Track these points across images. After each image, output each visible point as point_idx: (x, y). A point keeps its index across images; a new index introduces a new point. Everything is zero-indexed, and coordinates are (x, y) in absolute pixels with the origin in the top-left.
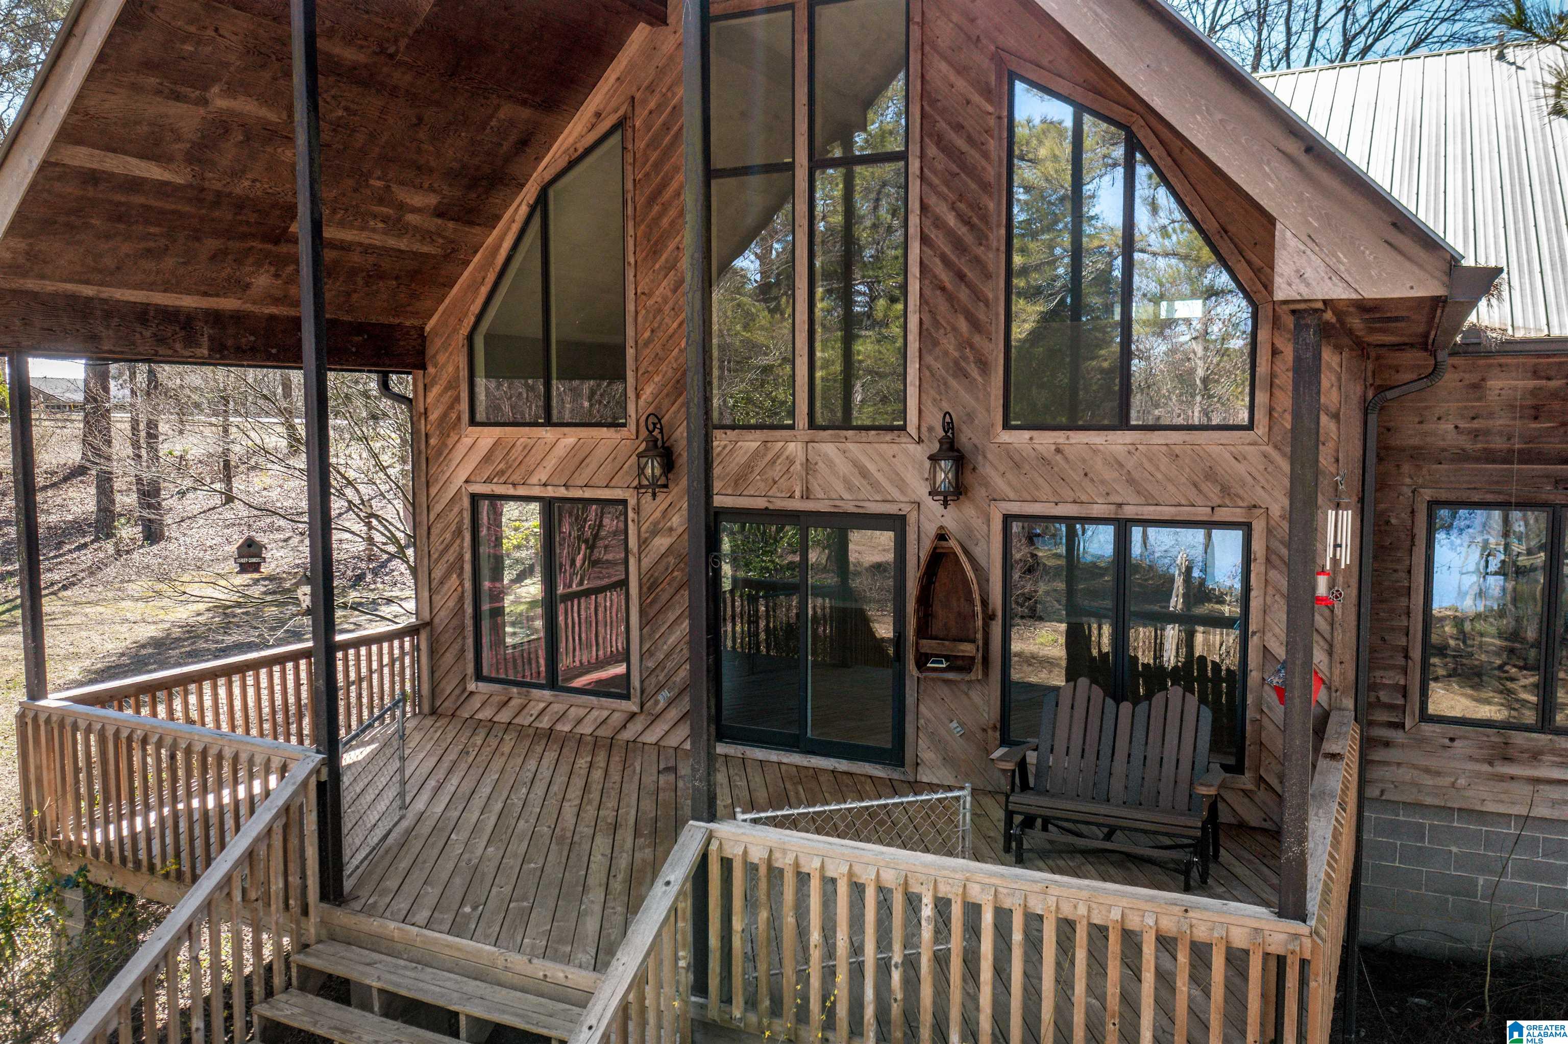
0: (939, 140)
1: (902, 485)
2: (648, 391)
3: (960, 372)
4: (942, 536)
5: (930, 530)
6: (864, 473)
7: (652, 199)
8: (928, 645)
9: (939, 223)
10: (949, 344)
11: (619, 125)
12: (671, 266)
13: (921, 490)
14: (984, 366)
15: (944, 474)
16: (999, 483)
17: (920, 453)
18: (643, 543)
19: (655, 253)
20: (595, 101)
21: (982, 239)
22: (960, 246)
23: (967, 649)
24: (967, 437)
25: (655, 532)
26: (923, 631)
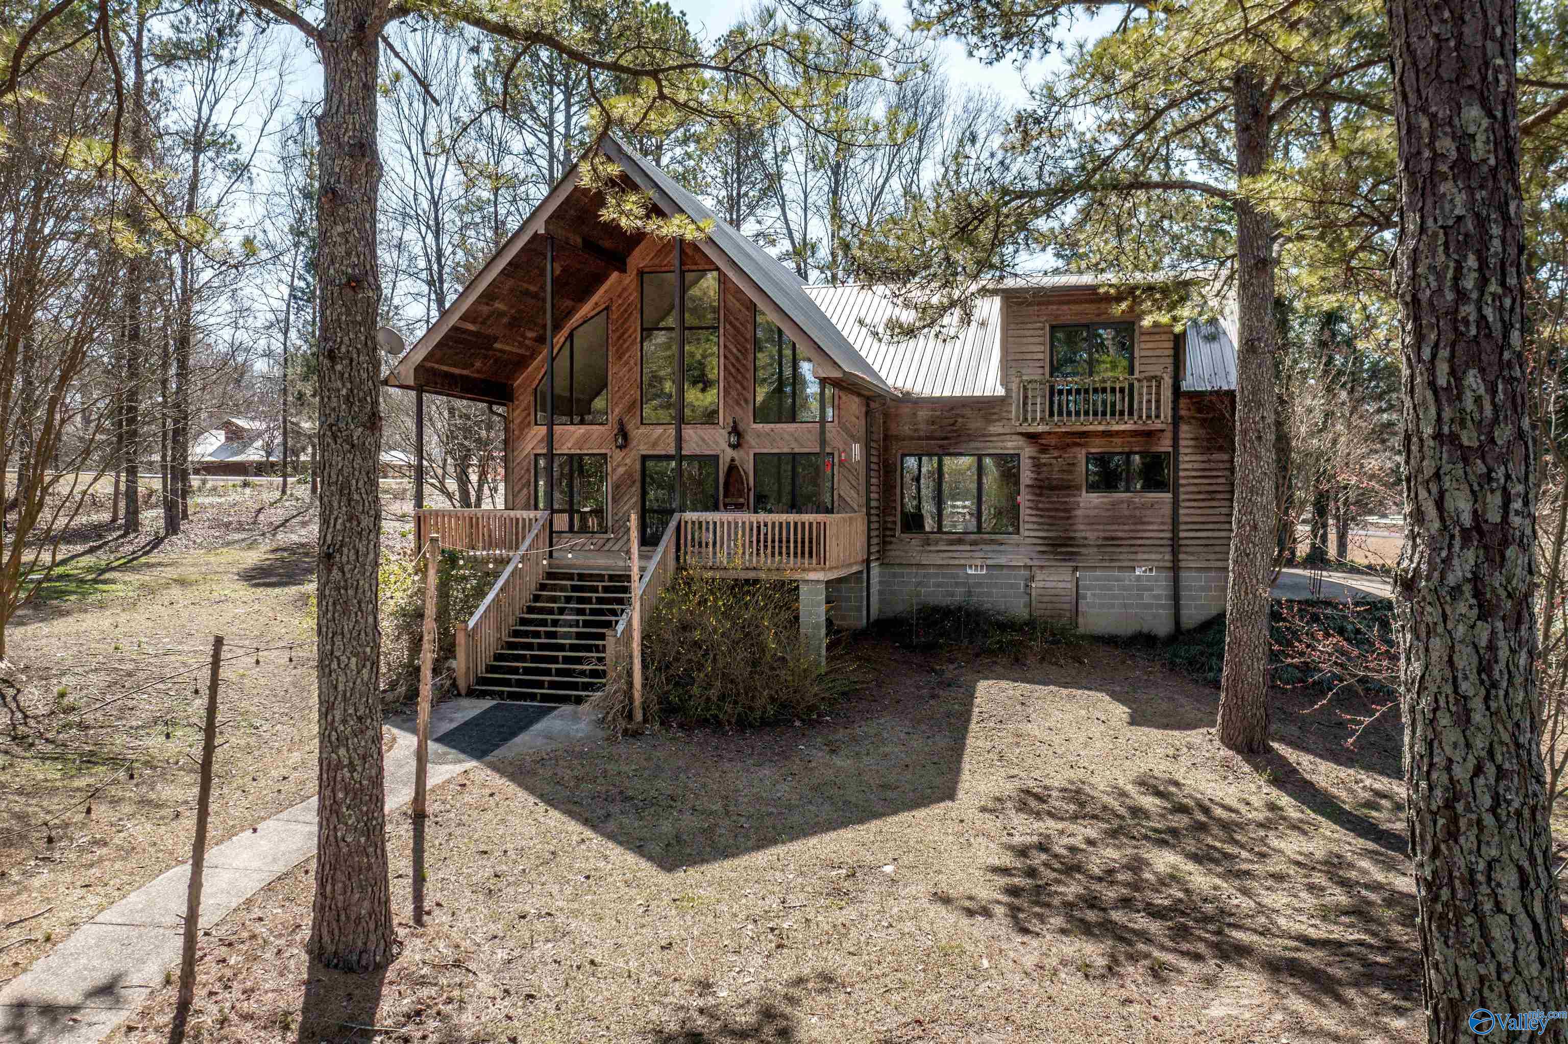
0: (731, 323)
1: (717, 443)
2: (617, 410)
3: (738, 404)
4: (733, 460)
5: (728, 459)
6: (703, 440)
7: (619, 338)
8: (728, 500)
9: (731, 352)
10: (734, 393)
11: (607, 308)
12: (627, 363)
13: (725, 446)
14: (746, 401)
15: (733, 439)
16: (753, 443)
17: (724, 432)
18: (614, 470)
19: (620, 358)
20: (595, 298)
21: (746, 358)
22: (737, 359)
23: (742, 500)
24: (741, 426)
25: (618, 466)
26: (725, 496)
